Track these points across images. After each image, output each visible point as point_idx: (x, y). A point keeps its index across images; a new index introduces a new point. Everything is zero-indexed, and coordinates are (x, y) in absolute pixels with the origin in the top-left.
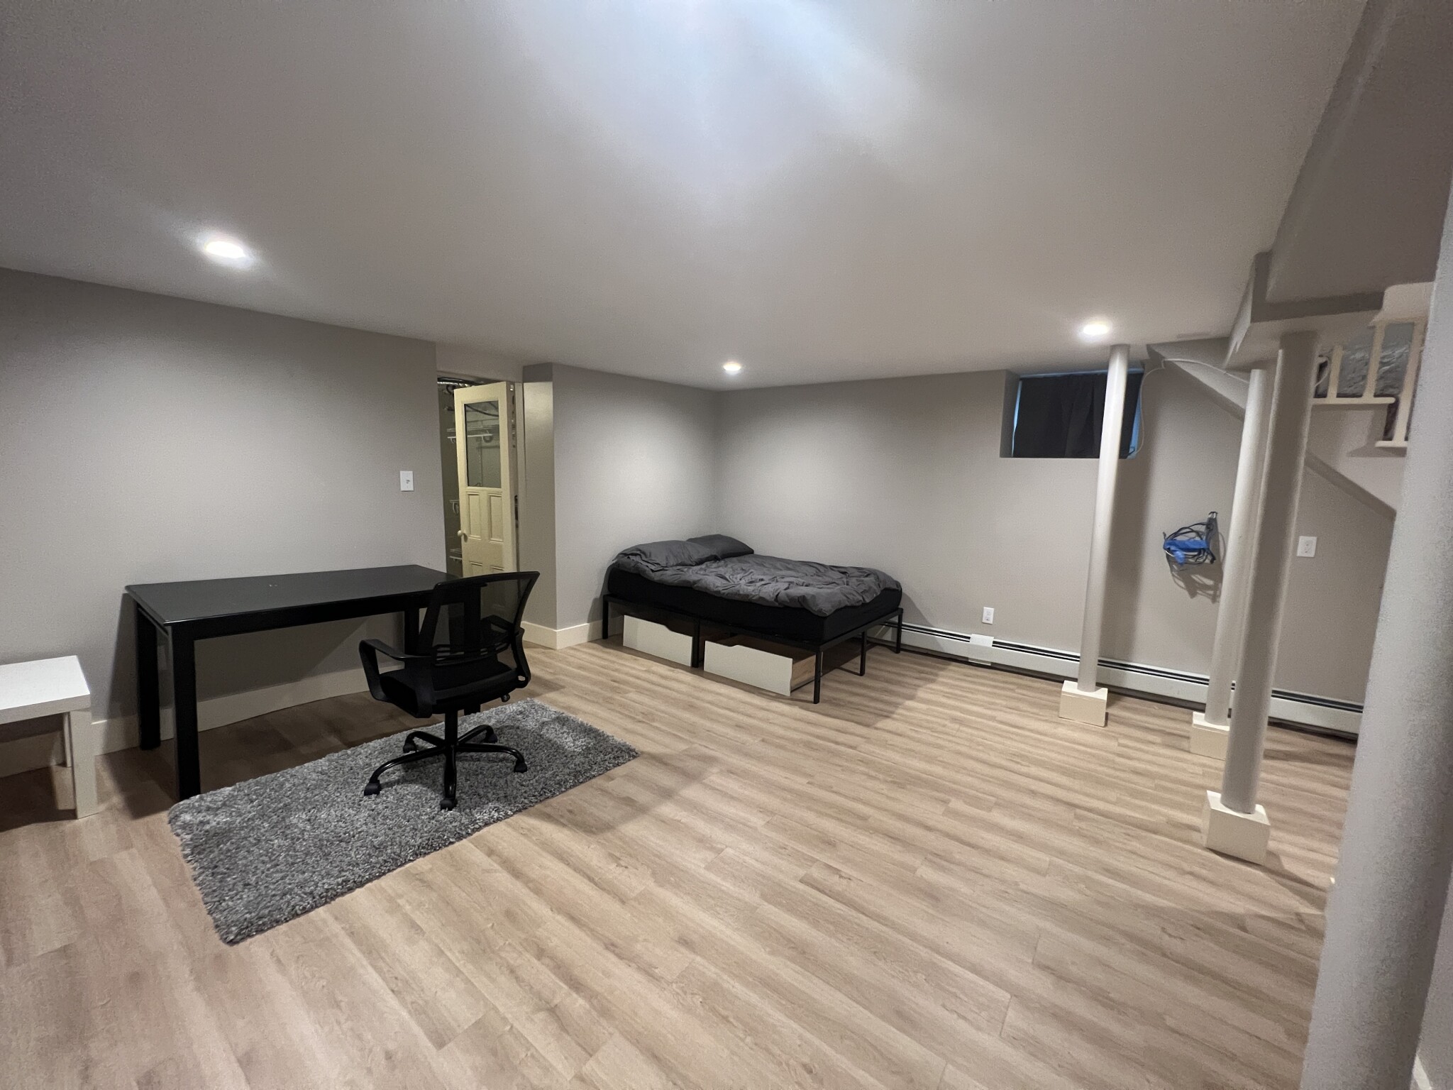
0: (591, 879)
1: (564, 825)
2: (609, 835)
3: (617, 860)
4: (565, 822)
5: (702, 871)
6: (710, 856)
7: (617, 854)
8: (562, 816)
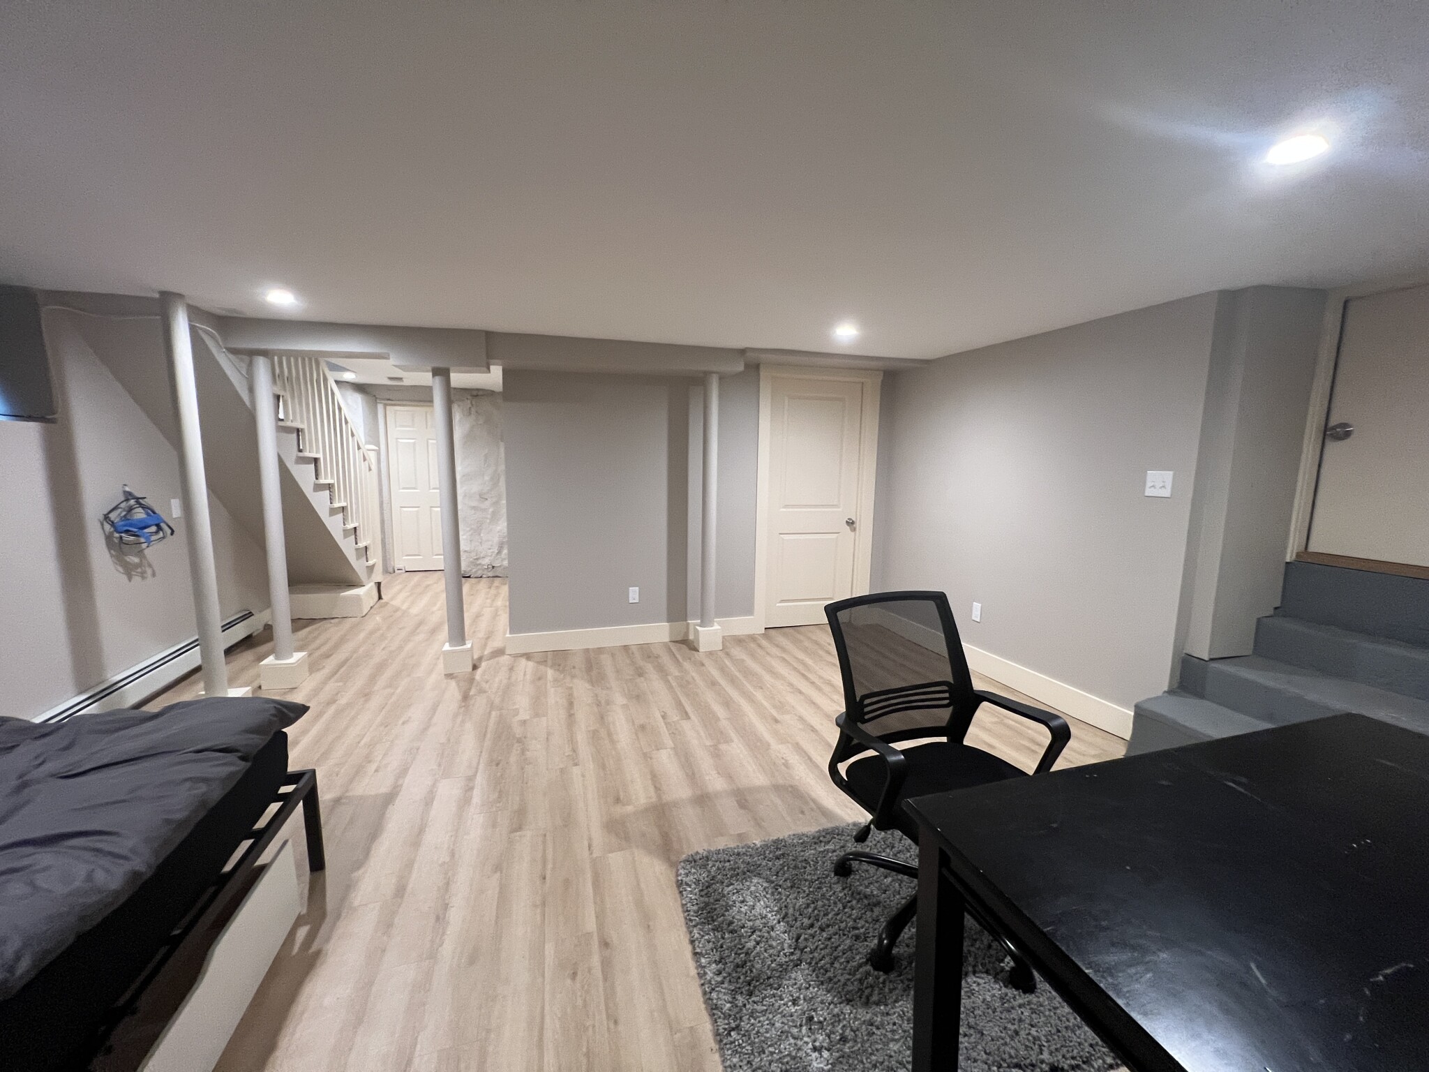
0: (810, 759)
1: (814, 801)
2: (781, 782)
3: (786, 765)
4: (812, 804)
5: (736, 740)
6: (723, 747)
7: (783, 767)
8: (812, 810)
